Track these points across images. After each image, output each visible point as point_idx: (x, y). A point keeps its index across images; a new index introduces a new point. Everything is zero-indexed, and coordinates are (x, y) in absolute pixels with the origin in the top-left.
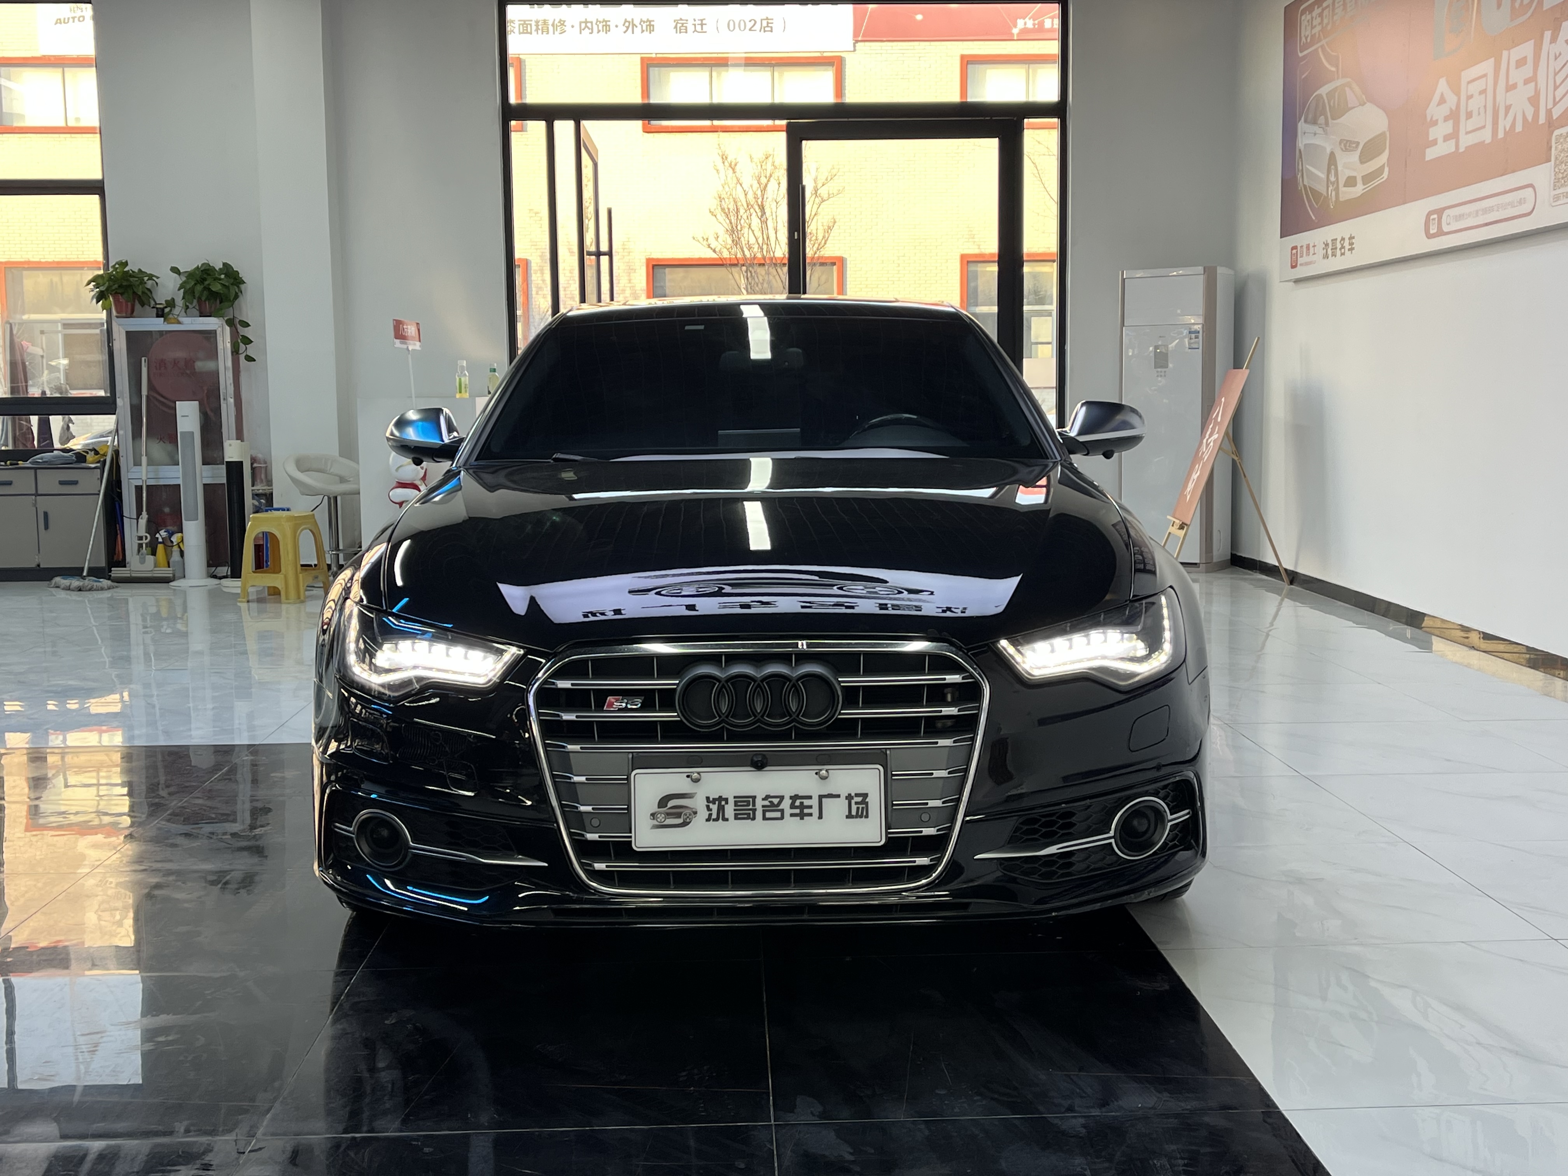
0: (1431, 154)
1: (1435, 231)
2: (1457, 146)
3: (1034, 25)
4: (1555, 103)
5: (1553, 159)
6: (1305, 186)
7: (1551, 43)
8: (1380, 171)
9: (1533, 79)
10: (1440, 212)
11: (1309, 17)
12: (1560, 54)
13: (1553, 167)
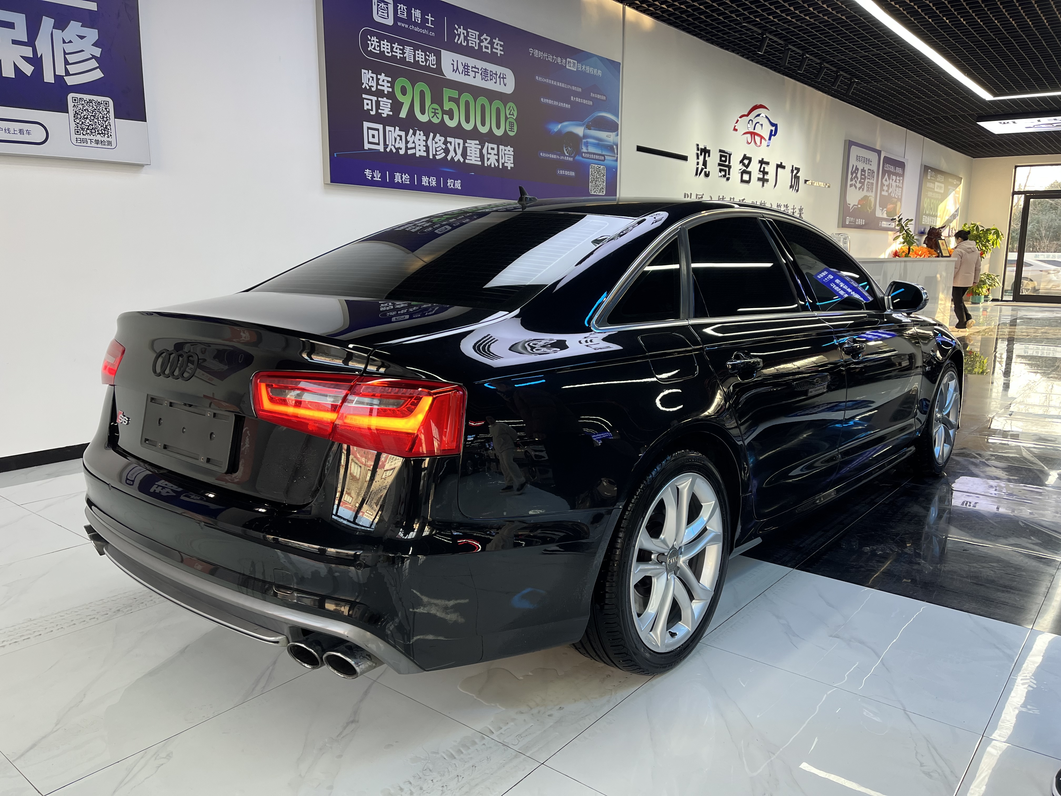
4: (67, 74)
5: (71, 112)
9: (31, 44)
13: (72, 118)
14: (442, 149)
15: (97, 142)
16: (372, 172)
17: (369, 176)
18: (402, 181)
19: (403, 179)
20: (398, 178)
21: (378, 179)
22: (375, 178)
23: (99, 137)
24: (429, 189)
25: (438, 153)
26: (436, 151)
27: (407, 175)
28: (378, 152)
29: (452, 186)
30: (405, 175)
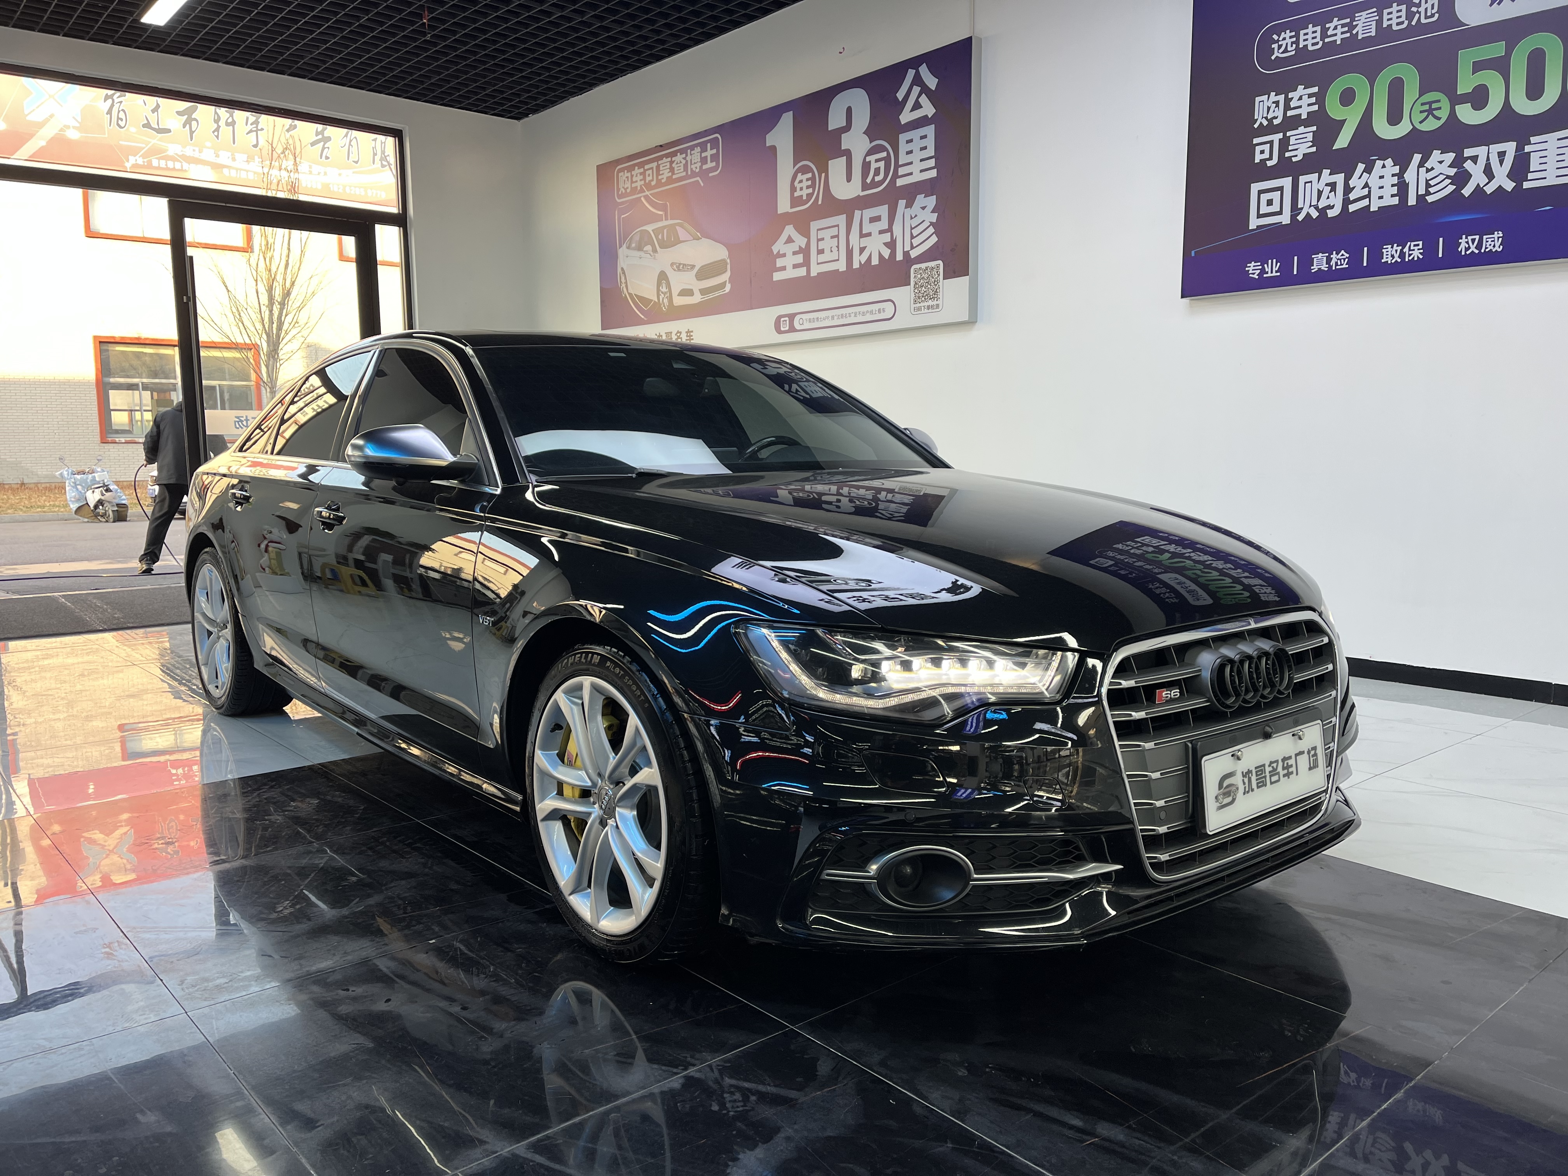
0: (777, 276)
1: (787, 328)
2: (808, 271)
3: (144, 162)
4: (912, 247)
5: (912, 283)
6: (630, 294)
7: (906, 207)
8: (723, 285)
9: (890, 230)
10: (792, 317)
11: (629, 174)
12: (916, 216)
13: (913, 289)
14: (1448, 177)
15: (928, 307)
16: (1262, 265)
17: (1253, 274)
18: (1330, 267)
19: (1333, 263)
20: (1319, 262)
21: (1274, 274)
22: (1267, 273)
23: (930, 303)
24: (1404, 267)
25: (1432, 190)
26: (1428, 186)
27: (1343, 252)
28: (1279, 226)
29: (1473, 248)
30: (1337, 254)
